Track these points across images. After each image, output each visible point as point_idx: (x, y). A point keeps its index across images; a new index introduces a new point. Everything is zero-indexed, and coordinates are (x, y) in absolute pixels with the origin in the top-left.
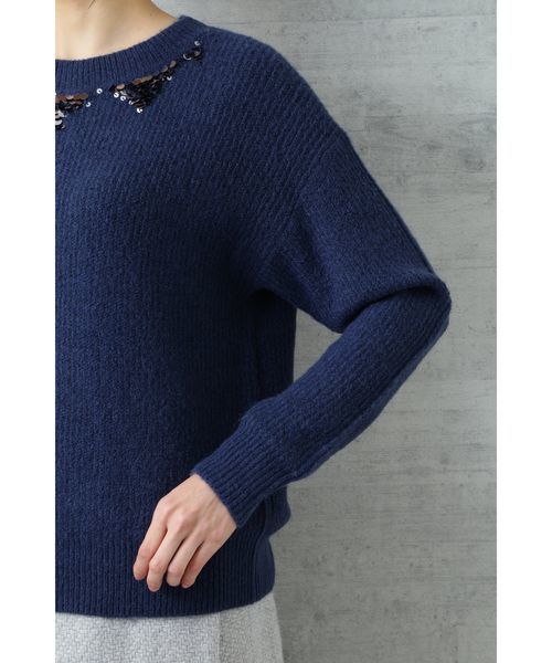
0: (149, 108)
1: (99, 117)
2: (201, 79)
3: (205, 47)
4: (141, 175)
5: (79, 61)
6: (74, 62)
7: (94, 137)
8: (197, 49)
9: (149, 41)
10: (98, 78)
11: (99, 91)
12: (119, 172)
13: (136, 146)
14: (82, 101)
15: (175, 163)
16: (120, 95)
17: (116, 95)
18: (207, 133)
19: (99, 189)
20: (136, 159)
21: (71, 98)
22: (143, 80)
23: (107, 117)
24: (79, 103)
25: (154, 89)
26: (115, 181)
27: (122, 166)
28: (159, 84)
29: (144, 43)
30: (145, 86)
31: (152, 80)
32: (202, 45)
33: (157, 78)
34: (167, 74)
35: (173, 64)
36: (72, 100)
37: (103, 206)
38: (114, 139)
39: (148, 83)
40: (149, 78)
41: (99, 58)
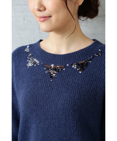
0: (83, 72)
1: (68, 74)
2: (100, 63)
3: (102, 52)
4: (82, 96)
5: (61, 55)
6: (60, 55)
7: (66, 81)
8: (100, 52)
9: (84, 49)
10: (67, 61)
11: (68, 65)
12: (75, 95)
13: (79, 85)
14: (62, 68)
15: (92, 92)
16: (74, 67)
17: (73, 67)
18: (101, 81)
19: (69, 101)
20: (80, 90)
21: (58, 67)
22: (82, 62)
23: (70, 74)
24: (61, 68)
25: (85, 65)
26: (74, 98)
27: (75, 92)
28: (87, 64)
29: (83, 49)
30: (82, 64)
31: (84, 62)
32: (101, 51)
33: (86, 61)
34: (90, 60)
35: (92, 57)
36: (59, 68)
37: (71, 106)
38: (72, 82)
39: (83, 63)
40: (84, 61)
41: (68, 54)
